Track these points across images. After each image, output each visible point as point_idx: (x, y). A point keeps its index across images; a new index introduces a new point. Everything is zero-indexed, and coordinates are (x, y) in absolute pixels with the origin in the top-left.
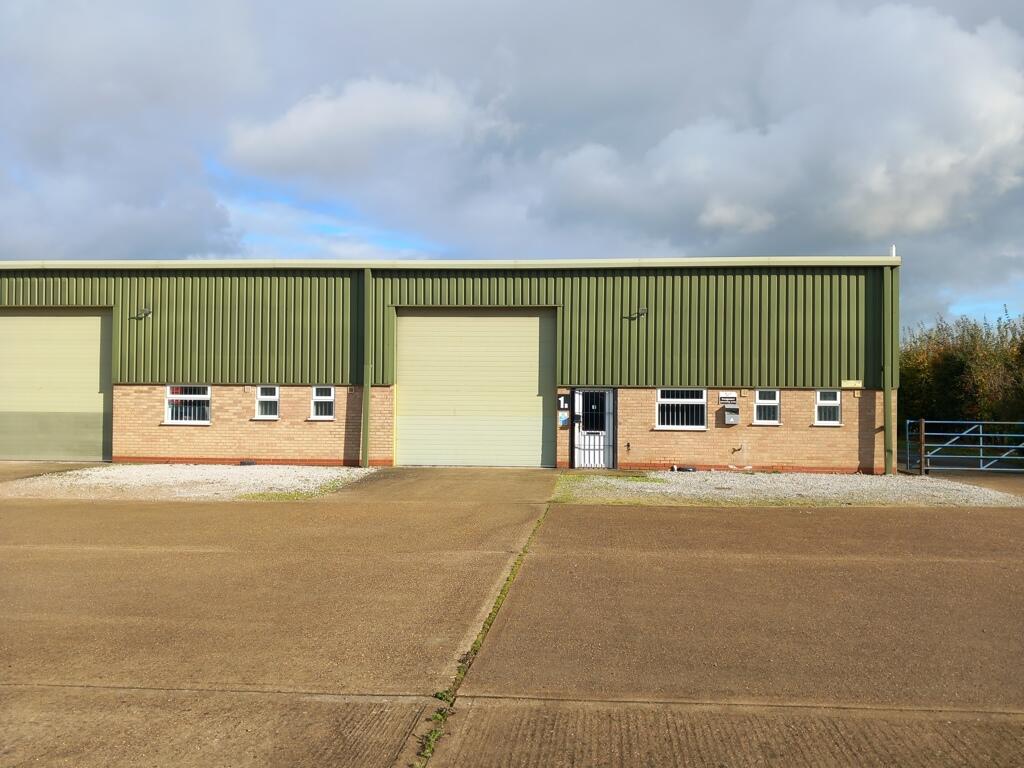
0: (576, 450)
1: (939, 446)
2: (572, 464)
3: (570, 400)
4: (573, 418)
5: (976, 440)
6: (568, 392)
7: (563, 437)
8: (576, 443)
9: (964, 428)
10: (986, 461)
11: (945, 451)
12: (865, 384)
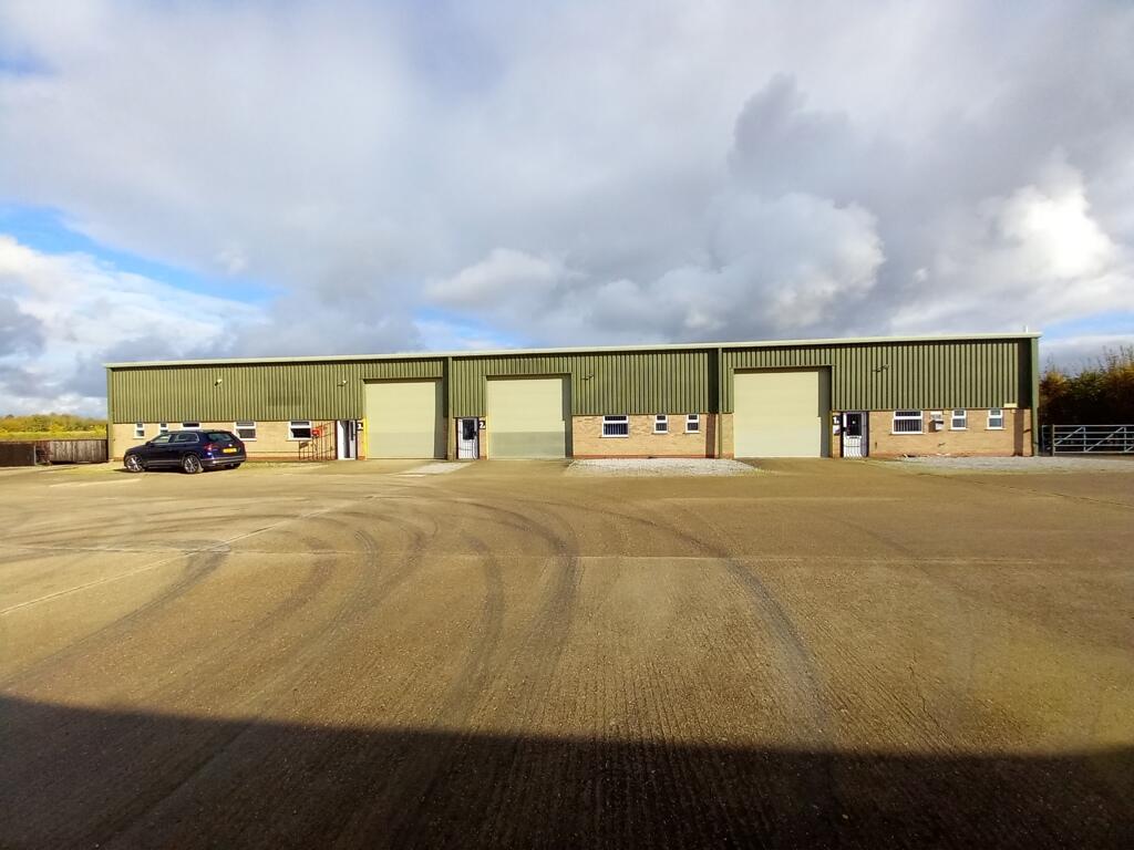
0: (845, 448)
1: (1061, 440)
2: (842, 455)
3: (841, 419)
4: (842, 429)
5: (1081, 436)
6: (838, 414)
7: (836, 440)
8: (845, 443)
9: (1076, 429)
10: (1087, 448)
11: (1064, 442)
12: (1019, 405)
